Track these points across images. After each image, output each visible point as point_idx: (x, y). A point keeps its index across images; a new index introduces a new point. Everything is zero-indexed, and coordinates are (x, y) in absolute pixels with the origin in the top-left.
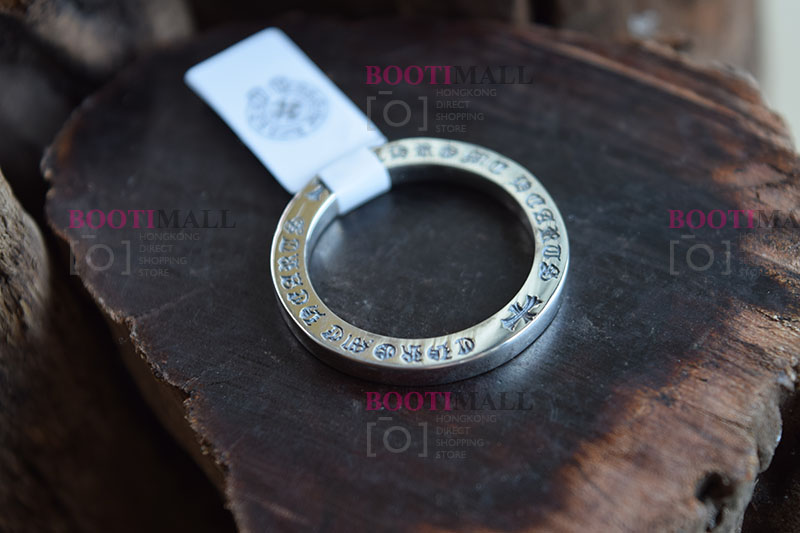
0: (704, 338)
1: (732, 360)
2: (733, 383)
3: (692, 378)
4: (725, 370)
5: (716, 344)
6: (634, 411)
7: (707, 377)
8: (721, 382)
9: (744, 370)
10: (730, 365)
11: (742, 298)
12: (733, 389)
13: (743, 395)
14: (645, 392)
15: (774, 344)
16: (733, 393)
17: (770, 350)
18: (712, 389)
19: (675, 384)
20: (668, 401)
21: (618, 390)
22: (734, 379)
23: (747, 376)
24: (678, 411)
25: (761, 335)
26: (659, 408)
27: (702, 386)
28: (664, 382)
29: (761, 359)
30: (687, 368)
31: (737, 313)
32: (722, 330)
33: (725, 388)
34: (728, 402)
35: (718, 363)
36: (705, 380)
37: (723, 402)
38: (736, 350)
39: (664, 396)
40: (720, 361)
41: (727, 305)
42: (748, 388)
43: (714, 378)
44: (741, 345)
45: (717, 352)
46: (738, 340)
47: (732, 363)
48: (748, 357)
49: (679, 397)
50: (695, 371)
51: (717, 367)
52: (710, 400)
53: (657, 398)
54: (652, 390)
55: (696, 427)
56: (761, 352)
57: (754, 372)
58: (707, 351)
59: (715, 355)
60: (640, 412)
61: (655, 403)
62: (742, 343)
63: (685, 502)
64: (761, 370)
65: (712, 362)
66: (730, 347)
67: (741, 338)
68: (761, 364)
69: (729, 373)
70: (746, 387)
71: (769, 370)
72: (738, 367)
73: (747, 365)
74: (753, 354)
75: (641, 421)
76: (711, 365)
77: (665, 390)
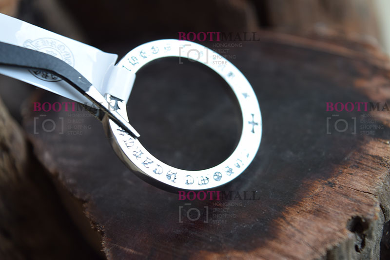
0: (350, 155)
1: (365, 164)
2: (366, 174)
3: (344, 174)
4: (362, 169)
5: (357, 157)
6: (314, 191)
7: (352, 172)
8: (359, 174)
9: (372, 168)
10: (365, 166)
11: (370, 136)
12: (366, 177)
13: (372, 179)
14: (320, 181)
15: (388, 155)
16: (367, 179)
17: (386, 157)
18: (355, 178)
19: (335, 177)
20: (332, 185)
21: (305, 182)
22: (367, 172)
23: (374, 170)
24: (337, 189)
25: (381, 151)
26: (326, 188)
27: (350, 177)
28: (330, 177)
29: (381, 162)
30: (342, 169)
31: (368, 142)
32: (360, 150)
33: (362, 176)
34: (364, 183)
35: (358, 166)
36: (352, 174)
37: (361, 183)
38: (367, 159)
39: (329, 183)
40: (359, 165)
41: (362, 139)
42: (374, 176)
43: (356, 172)
44: (370, 157)
45: (358, 161)
46: (368, 155)
47: (366, 165)
48: (374, 162)
49: (338, 183)
50: (346, 170)
51: (358, 167)
52: (354, 183)
53: (326, 184)
54: (323, 181)
55: (346, 196)
56: (381, 159)
57: (377, 169)
58: (352, 160)
59: (356, 162)
60: (317, 191)
61: (325, 186)
62: (370, 155)
63: (341, 231)
64: (381, 167)
65: (354, 165)
66: (364, 158)
67: (370, 154)
68: (380, 164)
69: (364, 170)
70: (373, 175)
71: (385, 166)
72: (369, 166)
73: (373, 165)
74: (376, 160)
75: (317, 195)
76: (354, 167)
77: (330, 180)
